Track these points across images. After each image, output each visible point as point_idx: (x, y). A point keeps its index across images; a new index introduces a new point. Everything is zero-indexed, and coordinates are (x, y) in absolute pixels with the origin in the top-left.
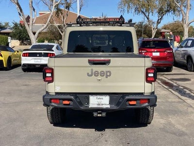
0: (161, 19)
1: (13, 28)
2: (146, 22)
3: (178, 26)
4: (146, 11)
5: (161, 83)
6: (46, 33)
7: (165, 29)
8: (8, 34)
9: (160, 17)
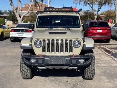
0: (100, 8)
1: (8, 13)
2: (91, 10)
3: (111, 13)
4: (91, 3)
5: (104, 51)
6: (29, 17)
7: (102, 14)
8: (5, 17)
9: (100, 7)
